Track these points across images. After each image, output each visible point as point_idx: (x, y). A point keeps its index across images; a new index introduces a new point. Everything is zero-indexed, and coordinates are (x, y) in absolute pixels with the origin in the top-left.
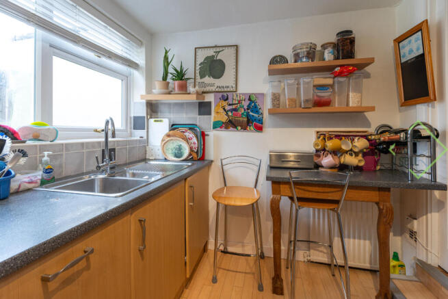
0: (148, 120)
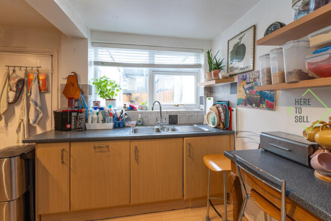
0: (205, 98)
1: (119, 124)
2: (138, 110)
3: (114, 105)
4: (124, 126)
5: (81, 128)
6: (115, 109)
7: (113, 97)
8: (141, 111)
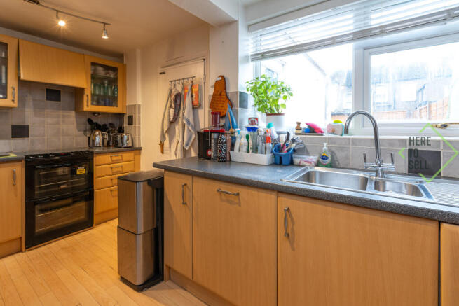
1: (281, 158)
2: (326, 135)
3: (279, 124)
4: (292, 163)
5: (222, 158)
6: (280, 130)
7: (280, 112)
8: (333, 136)
